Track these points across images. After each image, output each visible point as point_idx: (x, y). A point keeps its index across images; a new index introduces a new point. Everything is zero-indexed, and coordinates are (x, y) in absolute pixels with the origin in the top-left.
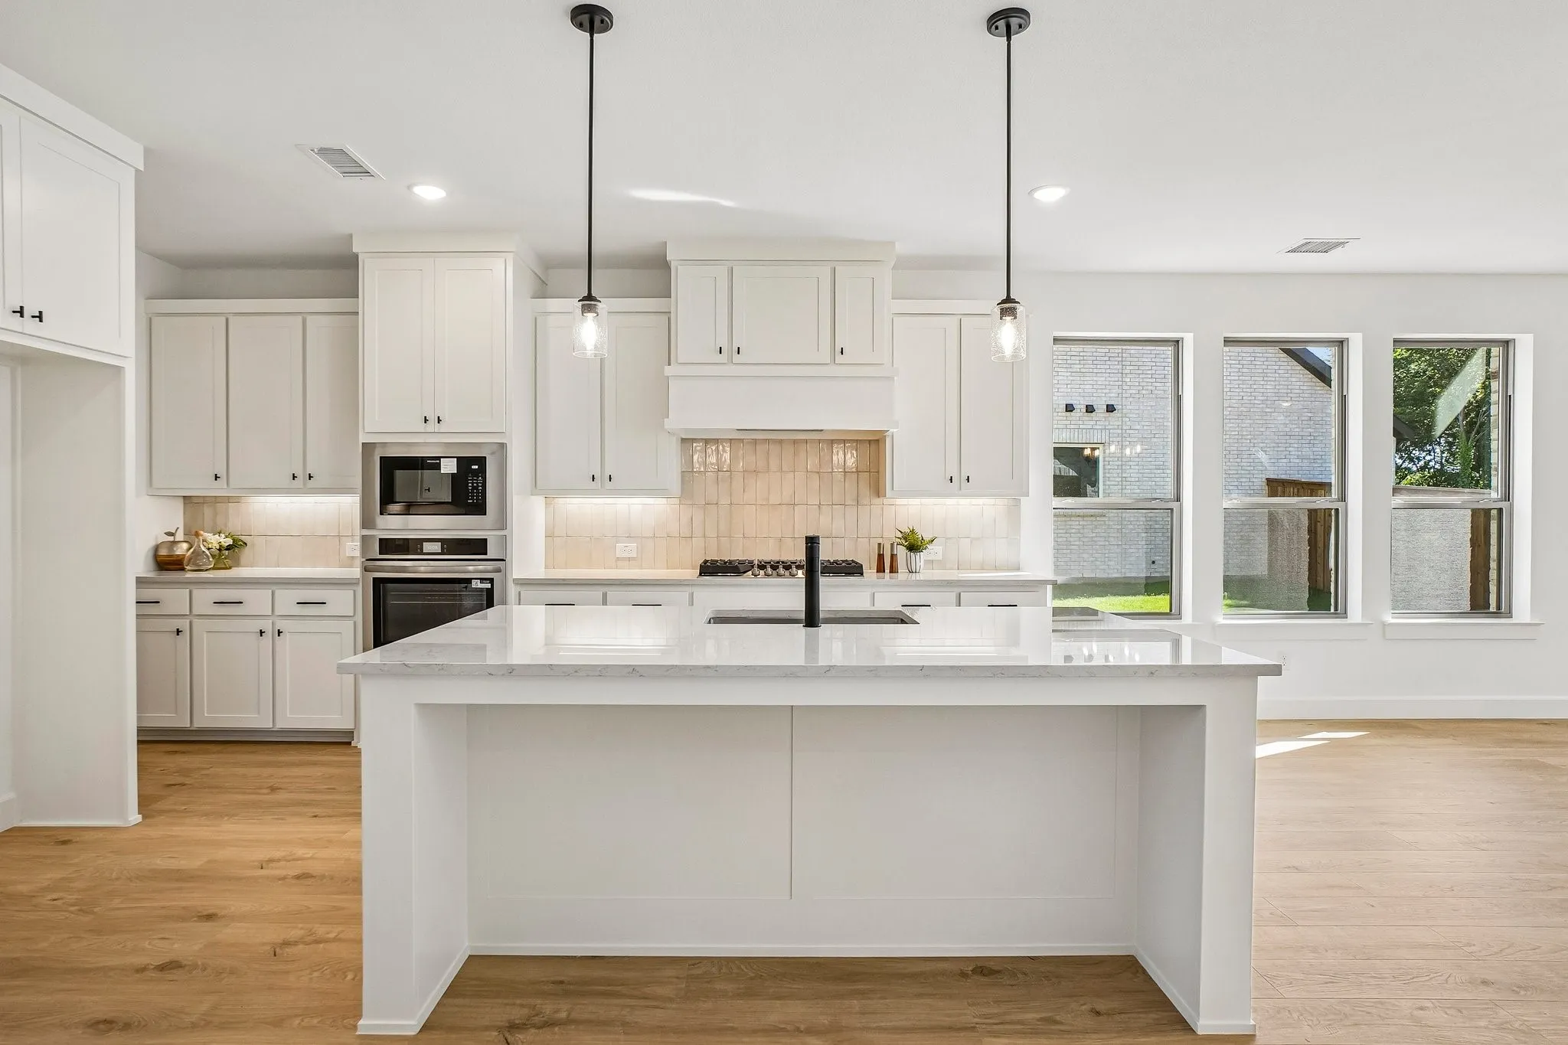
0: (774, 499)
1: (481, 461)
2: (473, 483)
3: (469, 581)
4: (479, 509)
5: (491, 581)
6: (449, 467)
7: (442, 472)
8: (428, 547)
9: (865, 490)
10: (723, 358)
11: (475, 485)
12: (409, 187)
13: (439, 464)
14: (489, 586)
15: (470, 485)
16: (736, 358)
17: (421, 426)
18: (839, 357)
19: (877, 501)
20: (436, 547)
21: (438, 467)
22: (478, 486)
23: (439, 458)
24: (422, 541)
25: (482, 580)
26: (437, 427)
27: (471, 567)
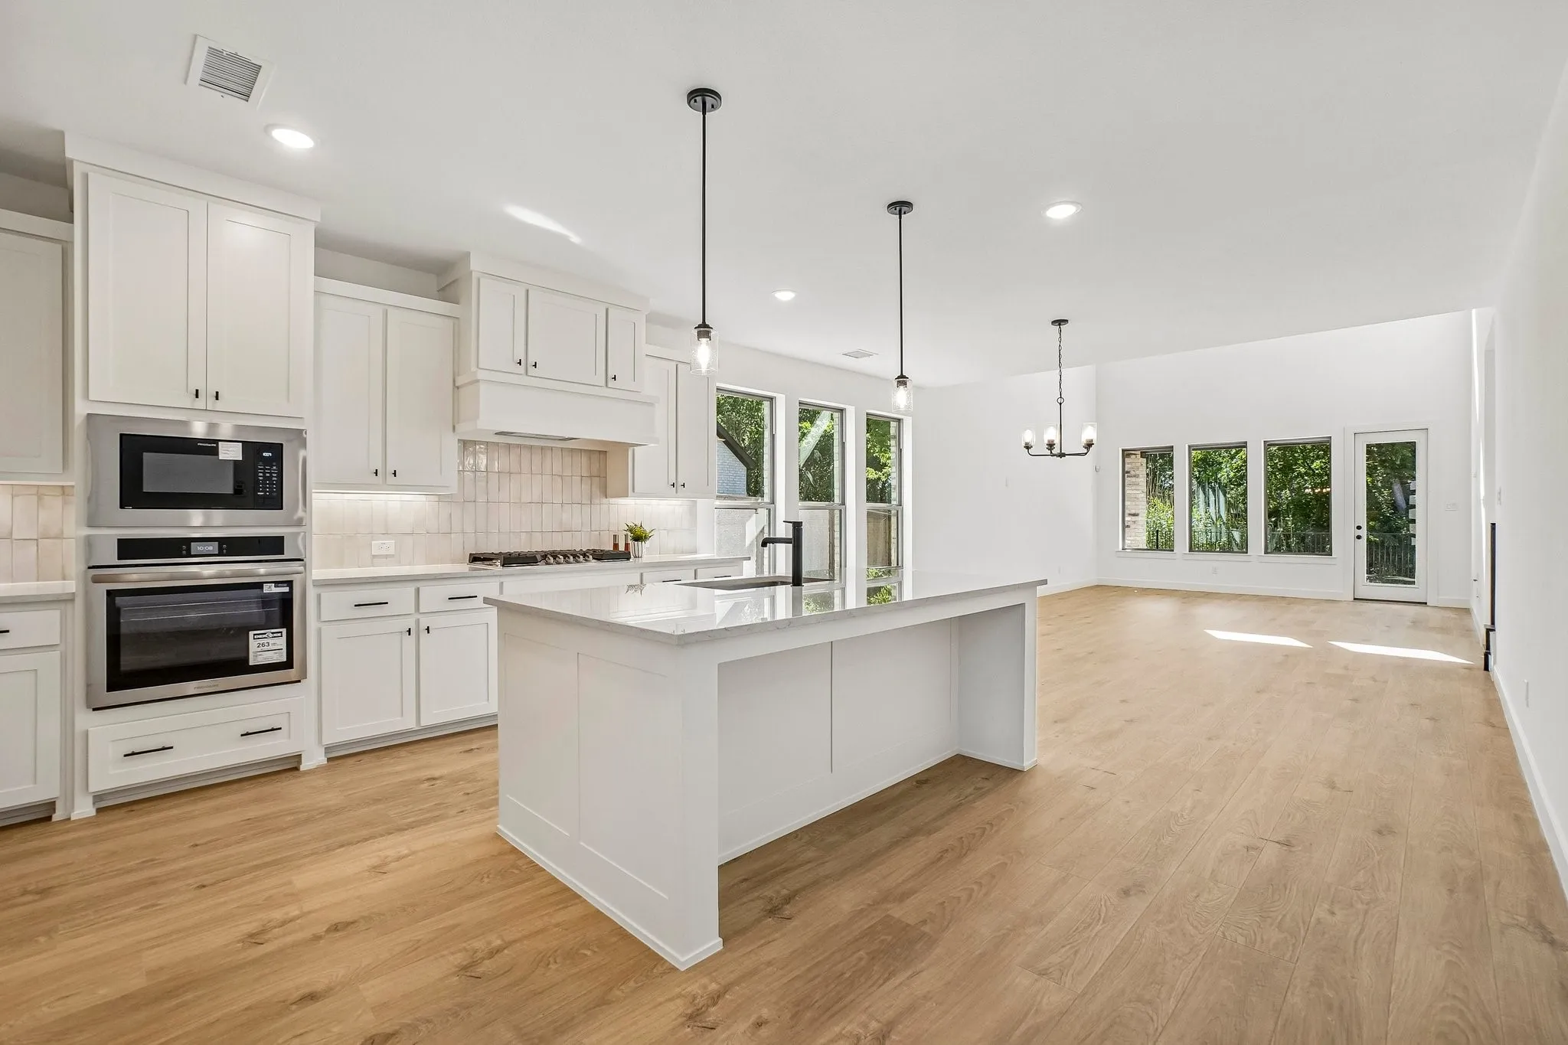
0: (526, 498)
1: (277, 449)
2: (264, 473)
3: (259, 586)
4: (275, 502)
5: (290, 583)
6: (231, 453)
7: (220, 458)
8: (196, 548)
9: (596, 491)
10: (521, 369)
11: (268, 475)
12: (268, 128)
13: (217, 448)
14: (286, 589)
15: (261, 474)
16: (532, 371)
17: (188, 401)
18: (611, 383)
19: (605, 500)
20: (212, 548)
21: (214, 452)
22: (271, 476)
23: (216, 441)
24: (188, 541)
25: (277, 583)
26: (211, 404)
27: (262, 569)
